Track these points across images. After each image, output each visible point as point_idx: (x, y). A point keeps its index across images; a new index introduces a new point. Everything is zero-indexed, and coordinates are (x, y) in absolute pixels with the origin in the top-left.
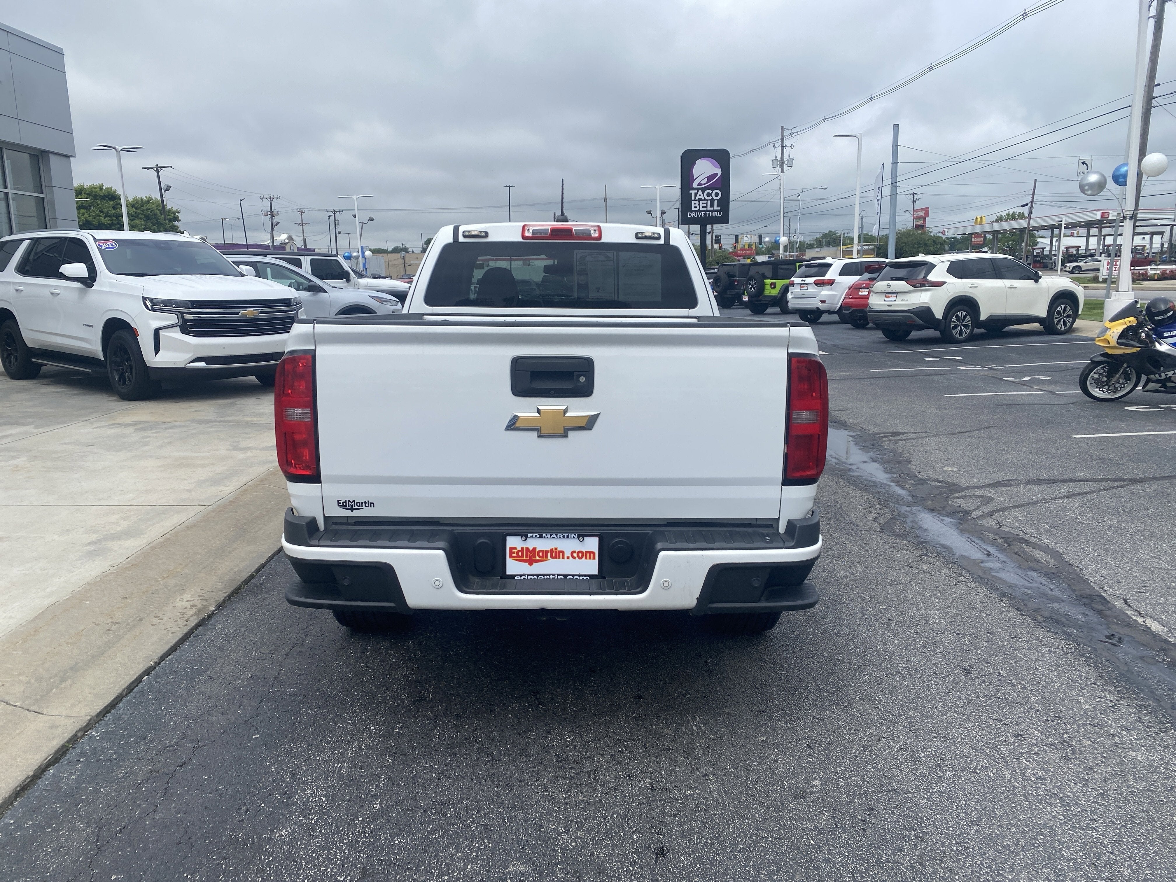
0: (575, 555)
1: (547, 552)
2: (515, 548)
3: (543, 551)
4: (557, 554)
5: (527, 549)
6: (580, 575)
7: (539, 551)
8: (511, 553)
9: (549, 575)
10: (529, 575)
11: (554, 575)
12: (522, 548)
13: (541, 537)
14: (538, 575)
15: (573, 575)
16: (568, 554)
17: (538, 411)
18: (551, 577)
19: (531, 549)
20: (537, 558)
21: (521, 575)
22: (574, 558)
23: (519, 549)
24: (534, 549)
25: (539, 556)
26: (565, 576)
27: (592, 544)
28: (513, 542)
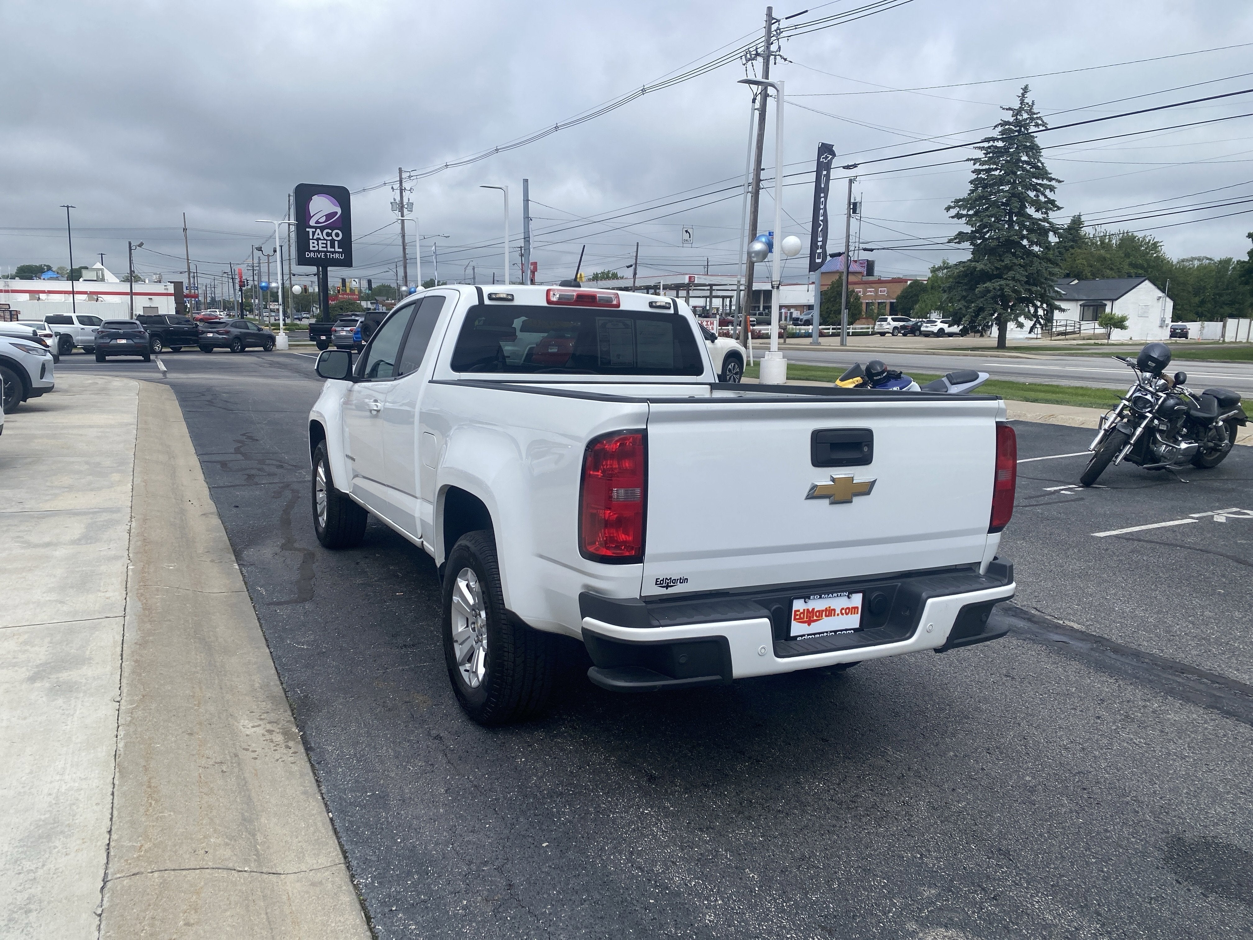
0: (843, 611)
1: (823, 611)
2: (799, 611)
3: (818, 611)
4: (830, 612)
5: (808, 610)
6: (846, 630)
7: (817, 611)
8: (796, 615)
9: (823, 633)
10: (808, 635)
11: (827, 632)
12: (804, 610)
13: (820, 598)
14: (814, 634)
15: (841, 631)
16: (838, 611)
17: (833, 480)
18: (825, 634)
19: (811, 610)
20: (815, 618)
21: (802, 636)
22: (842, 614)
23: (802, 611)
24: (813, 609)
25: (817, 616)
26: (835, 632)
27: (857, 600)
28: (798, 605)
